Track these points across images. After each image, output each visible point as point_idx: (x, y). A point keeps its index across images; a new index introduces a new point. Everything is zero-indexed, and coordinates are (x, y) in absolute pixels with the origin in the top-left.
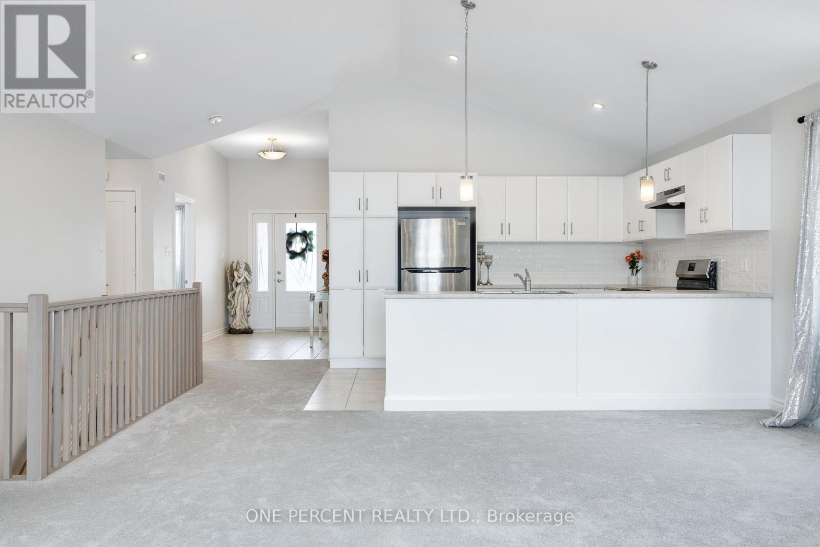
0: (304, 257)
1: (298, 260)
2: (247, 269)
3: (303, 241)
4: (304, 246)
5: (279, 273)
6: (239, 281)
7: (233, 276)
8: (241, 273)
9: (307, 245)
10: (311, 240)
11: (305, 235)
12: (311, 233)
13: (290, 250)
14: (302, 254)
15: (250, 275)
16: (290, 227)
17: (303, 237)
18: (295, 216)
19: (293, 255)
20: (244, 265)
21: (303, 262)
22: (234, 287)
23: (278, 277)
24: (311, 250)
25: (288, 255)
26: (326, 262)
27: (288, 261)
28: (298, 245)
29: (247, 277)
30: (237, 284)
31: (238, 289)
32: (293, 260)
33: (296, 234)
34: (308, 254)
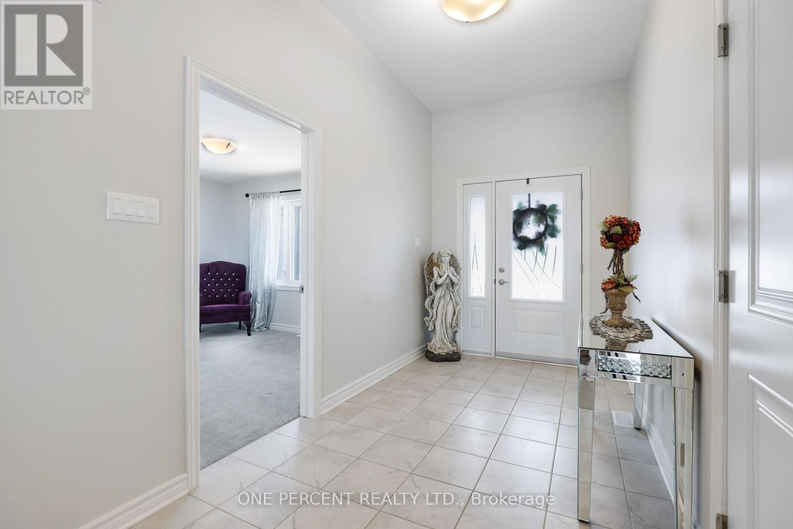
0: (541, 247)
1: (532, 251)
2: (454, 263)
3: (539, 221)
4: (542, 228)
5: (502, 271)
6: (440, 281)
7: (432, 274)
8: (444, 269)
9: (547, 227)
10: (553, 219)
11: (544, 213)
12: (553, 208)
13: (520, 235)
14: (538, 241)
15: (458, 272)
16: (518, 201)
17: (539, 215)
18: (528, 183)
19: (524, 243)
20: (448, 259)
21: (539, 254)
22: (433, 292)
23: (500, 276)
24: (553, 235)
25: (514, 244)
26: (612, 251)
27: (517, 254)
28: (531, 230)
29: (451, 275)
30: (437, 287)
31: (438, 294)
32: (523, 251)
33: (529, 211)
34: (549, 242)
